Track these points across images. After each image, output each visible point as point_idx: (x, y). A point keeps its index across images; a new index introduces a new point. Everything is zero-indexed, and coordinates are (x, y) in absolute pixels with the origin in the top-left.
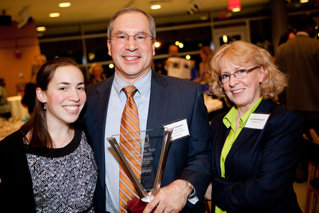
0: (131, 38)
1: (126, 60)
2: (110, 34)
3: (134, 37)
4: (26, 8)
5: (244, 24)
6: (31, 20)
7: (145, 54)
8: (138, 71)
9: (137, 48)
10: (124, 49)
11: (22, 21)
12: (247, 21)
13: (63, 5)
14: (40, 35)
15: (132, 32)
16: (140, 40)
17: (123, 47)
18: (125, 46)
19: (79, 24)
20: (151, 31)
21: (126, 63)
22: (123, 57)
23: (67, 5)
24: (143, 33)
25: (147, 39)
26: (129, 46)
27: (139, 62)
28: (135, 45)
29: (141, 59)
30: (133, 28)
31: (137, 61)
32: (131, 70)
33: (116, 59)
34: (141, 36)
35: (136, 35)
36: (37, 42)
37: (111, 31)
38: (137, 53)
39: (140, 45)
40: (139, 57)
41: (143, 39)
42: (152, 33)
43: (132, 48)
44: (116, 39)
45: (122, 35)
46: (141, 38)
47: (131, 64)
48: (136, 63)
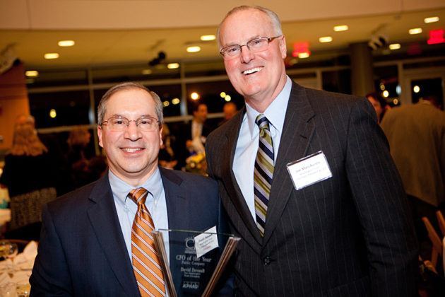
0: (132, 124)
1: (126, 152)
2: (102, 119)
3: (136, 122)
4: (11, 46)
5: (314, 75)
6: (17, 63)
7: (151, 144)
8: (142, 167)
9: (140, 137)
10: (122, 138)
11: (6, 63)
12: (318, 71)
13: (63, 44)
14: (30, 81)
15: (132, 115)
16: (143, 126)
17: (120, 136)
18: (124, 134)
19: (85, 69)
20: (158, 114)
21: (125, 157)
22: (121, 148)
23: (70, 43)
24: (148, 116)
25: (153, 124)
26: (129, 134)
27: (142, 155)
28: (138, 132)
29: (145, 151)
30: (134, 110)
31: (140, 153)
32: (134, 165)
33: (112, 152)
34: (145, 120)
35: (138, 120)
36: (25, 92)
37: (104, 114)
38: (139, 143)
39: (145, 133)
40: (143, 149)
41: (147, 125)
42: (158, 117)
43: (134, 136)
44: (111, 125)
45: (120, 120)
46: (145, 123)
47: (133, 157)
48: (139, 156)
